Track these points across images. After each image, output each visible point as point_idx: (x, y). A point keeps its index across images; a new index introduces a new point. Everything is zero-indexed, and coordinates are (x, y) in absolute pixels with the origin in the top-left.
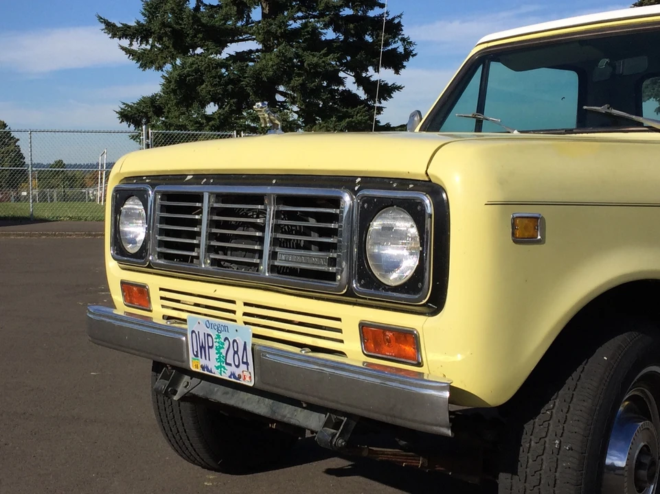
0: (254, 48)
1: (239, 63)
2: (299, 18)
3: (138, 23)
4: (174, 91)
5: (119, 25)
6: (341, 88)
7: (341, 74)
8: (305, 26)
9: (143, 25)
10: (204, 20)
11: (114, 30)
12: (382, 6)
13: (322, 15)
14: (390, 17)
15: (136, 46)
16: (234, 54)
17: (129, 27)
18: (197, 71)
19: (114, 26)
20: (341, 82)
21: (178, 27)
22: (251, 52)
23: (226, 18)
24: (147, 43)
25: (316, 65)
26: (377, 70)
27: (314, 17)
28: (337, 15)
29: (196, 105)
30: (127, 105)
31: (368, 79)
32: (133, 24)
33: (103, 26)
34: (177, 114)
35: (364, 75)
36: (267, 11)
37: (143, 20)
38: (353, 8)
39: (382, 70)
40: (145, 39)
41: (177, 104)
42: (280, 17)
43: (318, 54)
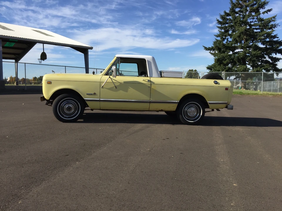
3: (212, 47)
4: (217, 62)
5: (208, 48)
6: (265, 59)
7: (265, 56)
9: (213, 47)
11: (206, 49)
12: (278, 38)
14: (280, 40)
15: (211, 52)
17: (210, 48)
19: (207, 48)
20: (265, 58)
21: (220, 47)
22: (239, 52)
23: (232, 44)
24: (214, 51)
25: (255, 54)
26: (276, 54)
30: (209, 66)
31: (272, 57)
32: (211, 47)
33: (204, 48)
34: (218, 67)
35: (270, 56)
36: (245, 41)
37: (213, 46)
38: (269, 38)
40: (214, 50)
41: (218, 65)
43: (256, 51)
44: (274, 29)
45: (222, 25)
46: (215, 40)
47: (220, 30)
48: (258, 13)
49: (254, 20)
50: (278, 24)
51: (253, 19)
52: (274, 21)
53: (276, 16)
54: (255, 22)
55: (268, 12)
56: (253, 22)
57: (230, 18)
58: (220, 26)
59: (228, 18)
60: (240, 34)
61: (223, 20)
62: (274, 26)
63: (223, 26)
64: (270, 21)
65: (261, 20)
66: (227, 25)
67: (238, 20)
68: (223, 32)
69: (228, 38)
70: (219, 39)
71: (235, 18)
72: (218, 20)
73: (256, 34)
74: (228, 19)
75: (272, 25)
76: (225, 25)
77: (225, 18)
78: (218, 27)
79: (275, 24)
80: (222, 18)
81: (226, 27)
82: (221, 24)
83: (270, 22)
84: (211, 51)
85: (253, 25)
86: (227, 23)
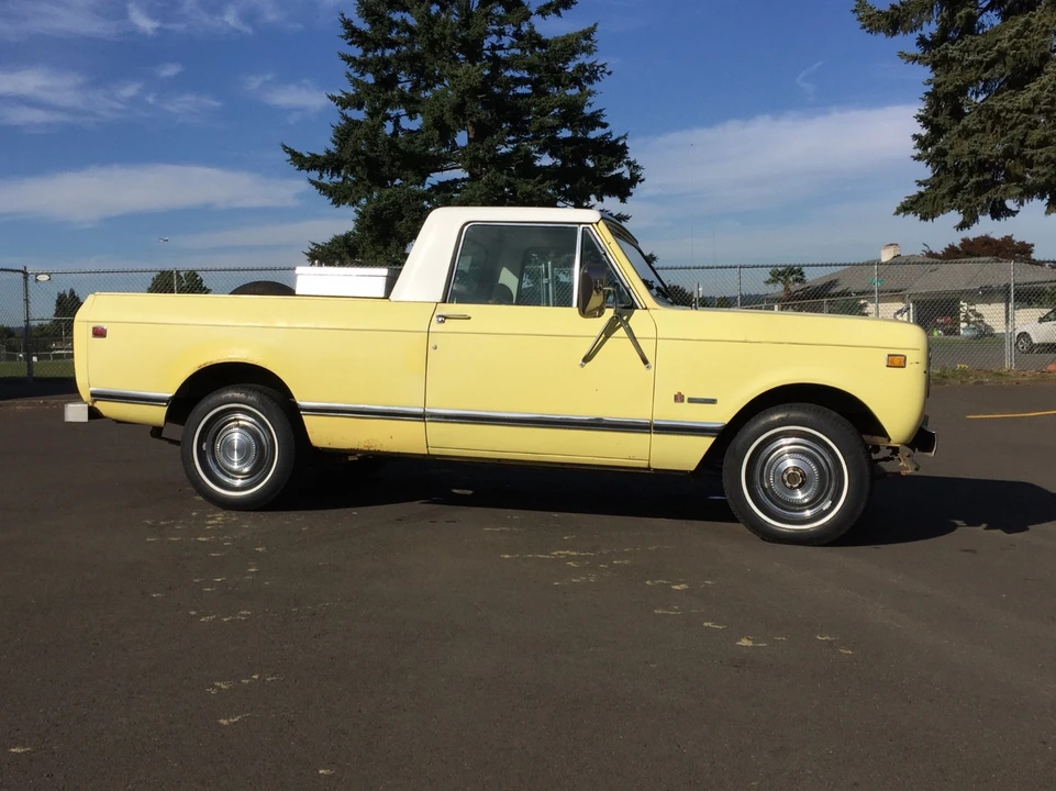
0: (459, 177)
1: (442, 194)
2: (510, 142)
3: (328, 152)
4: (369, 228)
5: (307, 156)
7: (560, 204)
8: (517, 150)
9: (334, 154)
10: (401, 146)
11: (302, 162)
12: (605, 126)
13: (536, 138)
14: (613, 138)
15: (326, 179)
16: (436, 183)
17: (318, 157)
18: (394, 204)
19: (301, 156)
21: (372, 155)
22: (456, 181)
23: (427, 144)
24: (339, 174)
27: (526, 140)
28: (554, 139)
29: (394, 243)
30: (318, 246)
32: (322, 153)
33: (289, 156)
35: (585, 204)
36: (471, 136)
37: (333, 148)
38: (572, 128)
39: (606, 198)
40: (336, 170)
41: (373, 243)
42: (488, 141)
43: (532, 181)
44: (589, 87)
45: (366, 51)
46: (337, 120)
47: (356, 75)
48: (519, 14)
49: (506, 41)
50: (603, 66)
51: (501, 33)
52: (588, 50)
53: (592, 30)
54: (511, 47)
55: (562, 11)
56: (501, 47)
57: (404, 21)
58: (357, 52)
59: (397, 16)
60: (463, 100)
61: (373, 23)
62: (590, 74)
63: (370, 55)
64: (571, 46)
65: (535, 41)
66: (388, 52)
67: (447, 32)
68: (367, 85)
69: (398, 117)
70: (359, 115)
71: (430, 21)
72: (347, 24)
73: (521, 103)
74: (393, 24)
75: (581, 68)
76: (379, 53)
77: (382, 16)
78: (349, 59)
79: (592, 65)
80: (367, 16)
81: (386, 63)
82: (361, 44)
83: (574, 52)
84: (325, 175)
85: (508, 64)
86: (392, 44)
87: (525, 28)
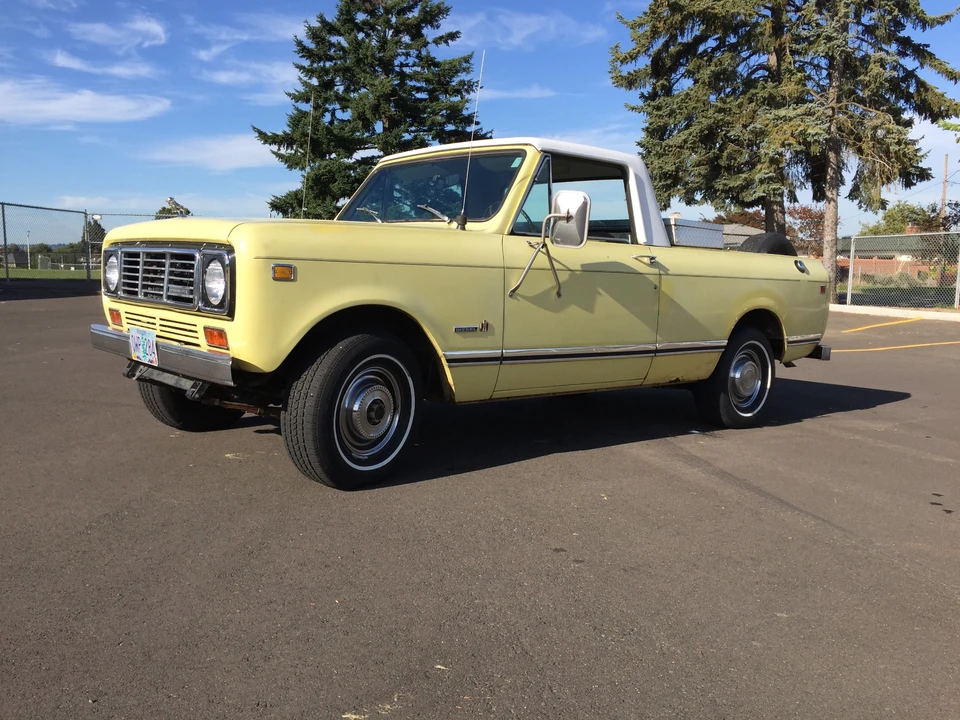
0: (376, 155)
1: (363, 166)
2: (412, 132)
3: (284, 132)
4: (311, 187)
5: (270, 134)
8: (415, 138)
9: (288, 134)
10: (335, 132)
11: (265, 138)
12: (477, 123)
13: (430, 130)
14: (483, 133)
15: (283, 151)
16: (359, 159)
17: (277, 136)
18: (330, 171)
19: (265, 134)
21: (315, 137)
22: (373, 157)
23: (353, 131)
24: (292, 148)
27: (424, 131)
28: (443, 130)
29: (328, 199)
30: (277, 198)
32: (280, 133)
33: (257, 134)
34: (315, 205)
36: (387, 126)
37: (288, 130)
38: (455, 124)
40: (290, 145)
41: (315, 198)
42: (396, 131)
44: (467, 96)
45: (313, 62)
46: (292, 111)
47: (305, 79)
48: (420, 42)
49: (411, 61)
50: (477, 82)
51: (407, 55)
52: (467, 70)
53: (471, 56)
54: (414, 65)
55: (450, 41)
56: (407, 65)
57: (339, 43)
58: (306, 63)
59: (334, 39)
60: (379, 101)
61: (317, 44)
62: (470, 87)
63: (315, 65)
64: (455, 68)
65: (430, 62)
66: (328, 64)
67: (369, 53)
68: (313, 86)
69: (334, 110)
70: (307, 107)
71: (358, 45)
72: (299, 43)
73: (420, 105)
74: (332, 45)
75: (462, 83)
76: (322, 64)
77: (324, 39)
78: (301, 68)
79: (469, 81)
80: (313, 38)
81: (326, 71)
82: (309, 58)
83: (457, 72)
84: (282, 148)
85: (411, 77)
86: (331, 59)
87: (424, 53)
